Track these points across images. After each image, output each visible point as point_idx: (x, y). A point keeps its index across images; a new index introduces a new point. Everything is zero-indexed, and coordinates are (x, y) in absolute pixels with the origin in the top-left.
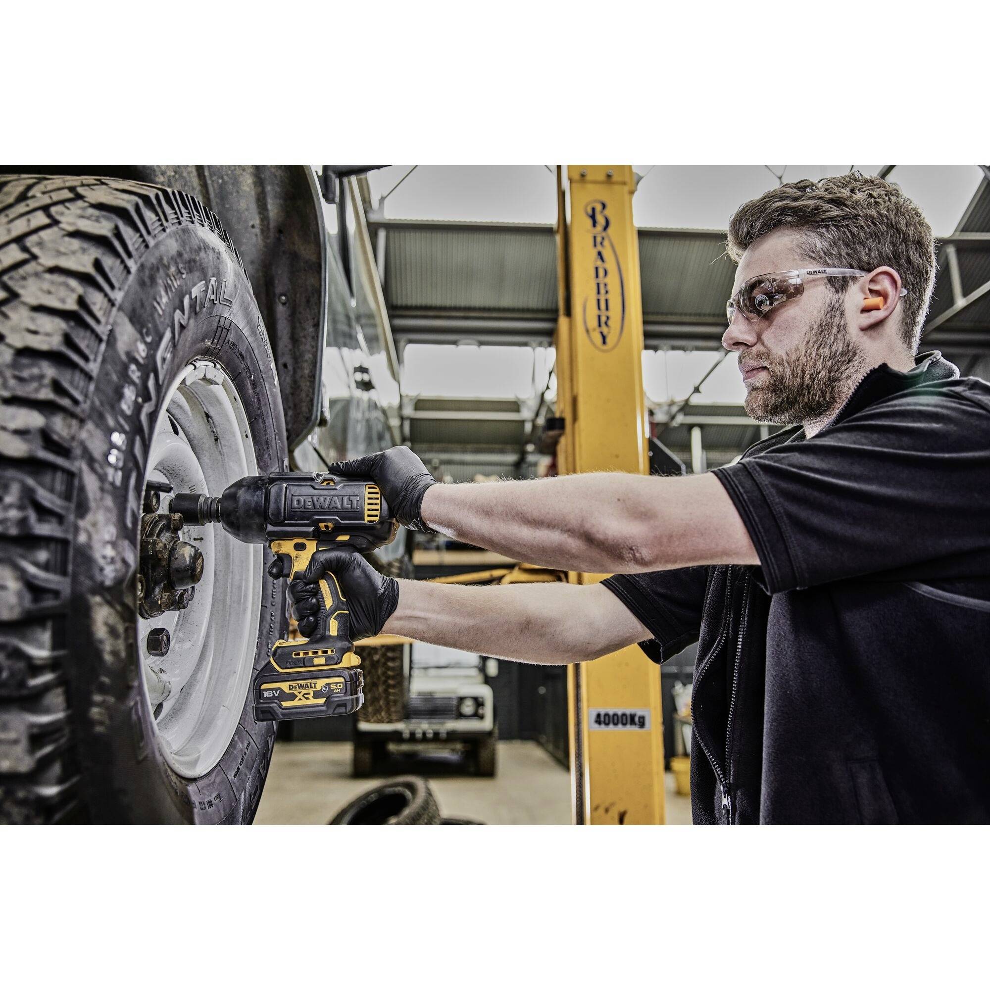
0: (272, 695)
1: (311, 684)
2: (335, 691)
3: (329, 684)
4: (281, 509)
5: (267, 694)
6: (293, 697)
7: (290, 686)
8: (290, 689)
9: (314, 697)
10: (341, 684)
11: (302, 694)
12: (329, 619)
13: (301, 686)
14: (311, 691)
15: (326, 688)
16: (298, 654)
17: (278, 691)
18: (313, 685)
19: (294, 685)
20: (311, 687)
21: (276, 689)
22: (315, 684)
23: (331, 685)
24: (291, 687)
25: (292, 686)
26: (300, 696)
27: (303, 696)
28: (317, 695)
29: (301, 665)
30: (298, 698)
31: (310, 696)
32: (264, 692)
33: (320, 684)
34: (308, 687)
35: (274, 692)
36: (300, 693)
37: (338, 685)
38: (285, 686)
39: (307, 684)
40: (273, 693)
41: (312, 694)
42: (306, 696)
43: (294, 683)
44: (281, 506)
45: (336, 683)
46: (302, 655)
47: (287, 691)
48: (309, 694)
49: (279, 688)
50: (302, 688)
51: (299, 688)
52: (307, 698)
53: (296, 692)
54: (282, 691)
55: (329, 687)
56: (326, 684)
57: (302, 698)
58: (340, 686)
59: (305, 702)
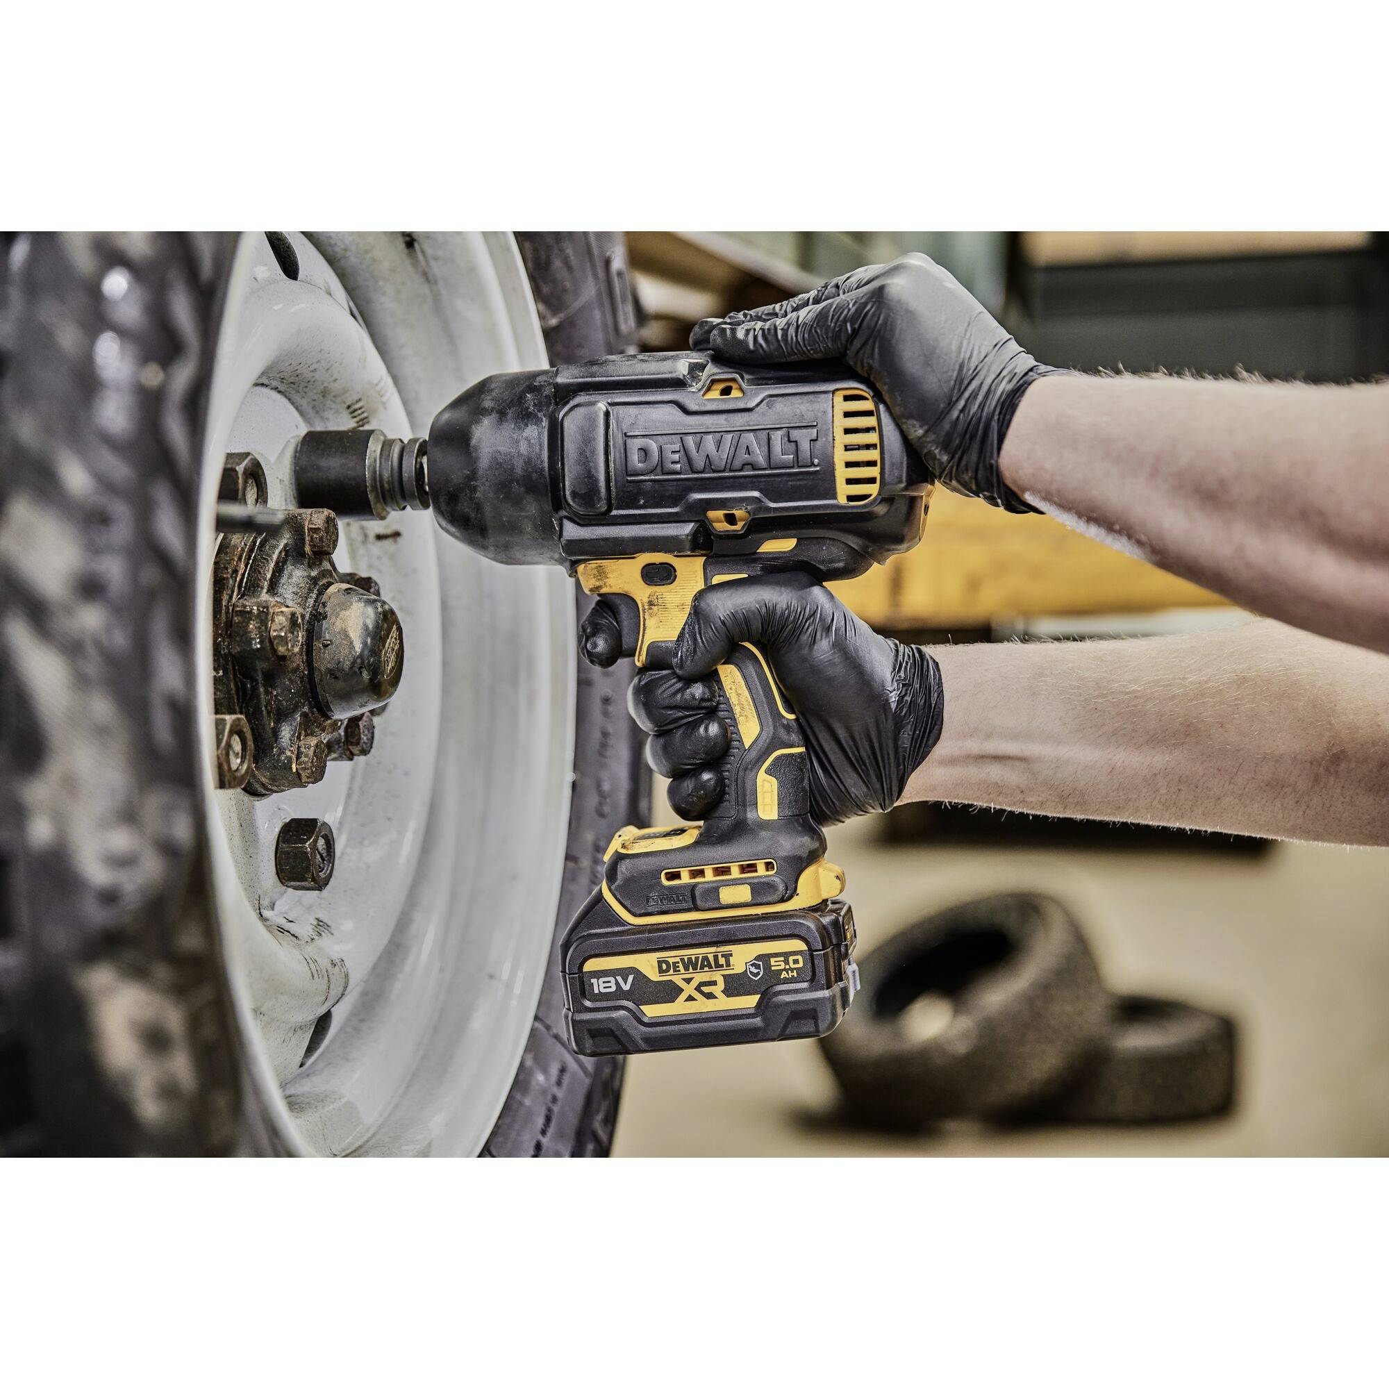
0: (613, 989)
1: (716, 958)
2: (784, 975)
3: (765, 958)
4: (597, 480)
5: (599, 986)
6: (669, 992)
7: (660, 963)
8: (661, 971)
9: (729, 992)
10: (800, 958)
11: (694, 984)
12: (750, 775)
13: (690, 964)
14: (718, 976)
15: (757, 967)
16: (676, 876)
17: (631, 978)
18: (722, 961)
19: (671, 961)
20: (718, 965)
21: (624, 973)
22: (727, 956)
23: (772, 960)
24: (664, 967)
25: (667, 963)
26: (689, 989)
27: (698, 989)
28: (735, 986)
29: (685, 905)
30: (683, 996)
31: (718, 990)
32: (594, 981)
33: (742, 956)
34: (710, 967)
35: (619, 978)
36: (688, 981)
37: (791, 959)
38: (647, 964)
39: (706, 958)
40: (617, 983)
41: (721, 985)
42: (706, 989)
44: (596, 468)
45: (786, 955)
46: (685, 878)
47: (654, 976)
48: (714, 983)
49: (633, 970)
50: (695, 968)
51: (686, 969)
52: (710, 996)
53: (678, 980)
54: (639, 976)
55: (768, 966)
56: (759, 958)
57: (696, 995)
58: (796, 962)
59: (702, 1006)
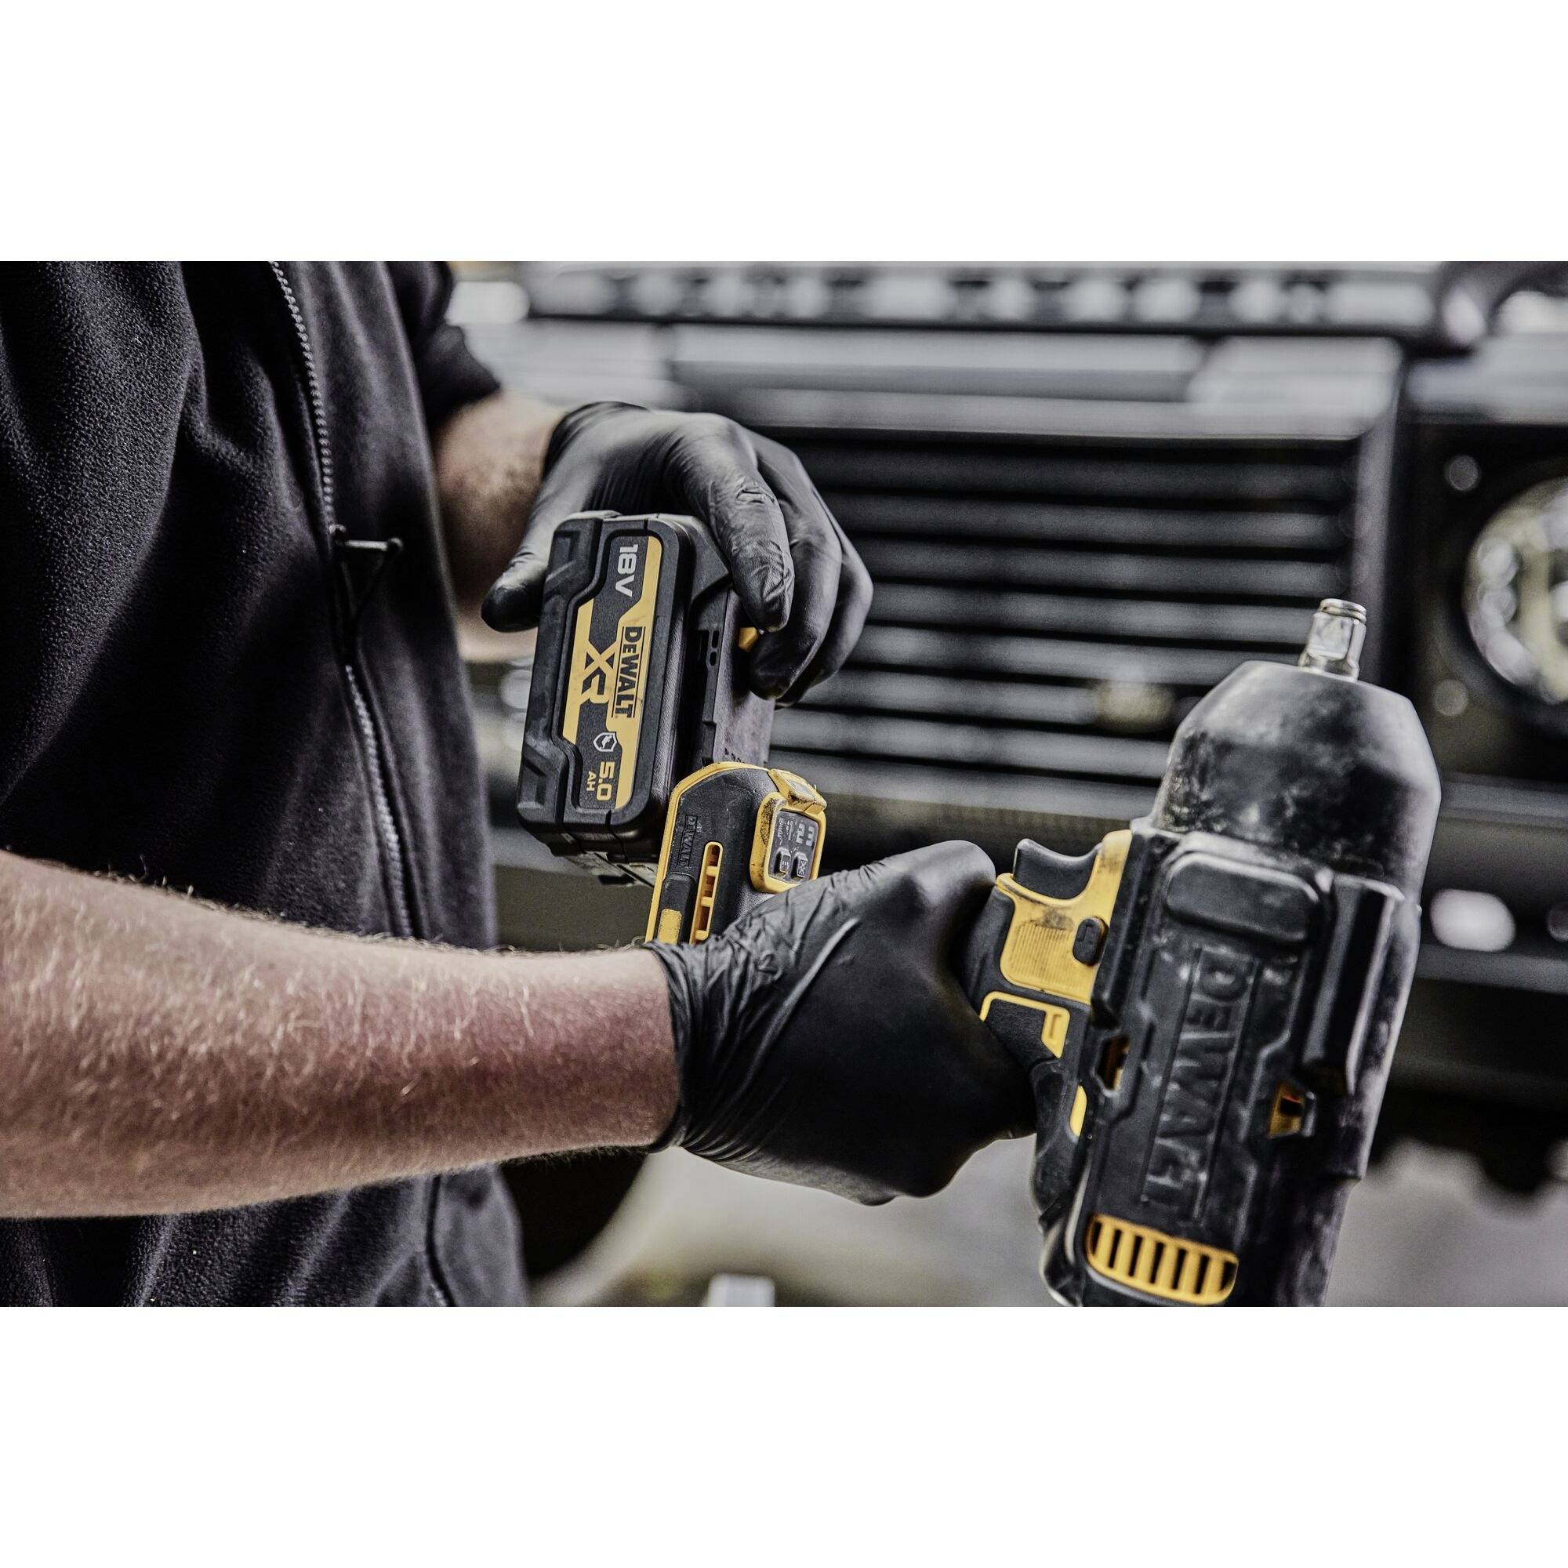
0: (621, 571)
1: (630, 697)
2: (595, 776)
3: (617, 755)
6: (601, 638)
7: (639, 630)
8: (629, 630)
9: (587, 707)
10: (608, 797)
11: (605, 668)
13: (629, 666)
14: (608, 697)
15: (608, 746)
17: (629, 593)
18: (625, 704)
19: (639, 644)
20: (620, 698)
21: (637, 586)
22: (629, 711)
23: (612, 764)
24: (633, 634)
25: (636, 639)
26: (600, 661)
27: (599, 671)
30: (594, 653)
31: (592, 695)
32: (635, 548)
33: (625, 729)
34: (621, 690)
35: (631, 579)
36: (610, 661)
37: (609, 787)
38: (641, 614)
40: (626, 576)
41: (597, 699)
42: (596, 680)
43: (644, 646)
45: (614, 782)
47: (625, 621)
48: (601, 691)
50: (623, 671)
51: (625, 661)
52: (587, 684)
53: (614, 648)
54: (629, 603)
55: (606, 757)
56: (619, 748)
57: (592, 668)
58: (604, 792)
59: (578, 673)
